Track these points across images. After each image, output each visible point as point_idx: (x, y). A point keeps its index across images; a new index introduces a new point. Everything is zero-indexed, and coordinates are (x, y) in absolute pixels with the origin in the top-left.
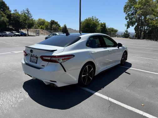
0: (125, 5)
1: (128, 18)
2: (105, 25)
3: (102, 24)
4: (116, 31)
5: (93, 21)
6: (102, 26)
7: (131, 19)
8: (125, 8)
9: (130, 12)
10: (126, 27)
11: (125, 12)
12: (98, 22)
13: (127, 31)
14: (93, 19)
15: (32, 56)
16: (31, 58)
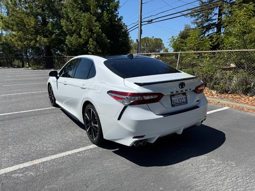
15: (174, 95)
16: (172, 99)
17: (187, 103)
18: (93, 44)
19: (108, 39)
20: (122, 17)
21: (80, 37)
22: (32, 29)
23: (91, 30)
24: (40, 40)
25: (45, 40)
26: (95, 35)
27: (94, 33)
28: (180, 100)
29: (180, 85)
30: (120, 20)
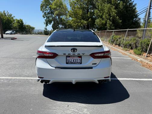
0: (42, 4)
1: (45, 16)
2: (22, 21)
3: (18, 21)
4: (33, 28)
5: (6, 16)
6: (19, 23)
7: (48, 17)
8: (42, 7)
9: (46, 11)
10: (45, 25)
11: (41, 10)
12: (12, 18)
13: (46, 29)
14: (5, 14)
15: (69, 56)
16: (67, 58)
17: (81, 63)
18: (109, 24)
19: (121, 20)
20: (136, 4)
21: (103, 19)
22: (80, 16)
23: (110, 15)
24: (83, 22)
25: (85, 22)
26: (112, 18)
27: (111, 17)
28: (75, 61)
29: (72, 49)
30: (134, 6)
